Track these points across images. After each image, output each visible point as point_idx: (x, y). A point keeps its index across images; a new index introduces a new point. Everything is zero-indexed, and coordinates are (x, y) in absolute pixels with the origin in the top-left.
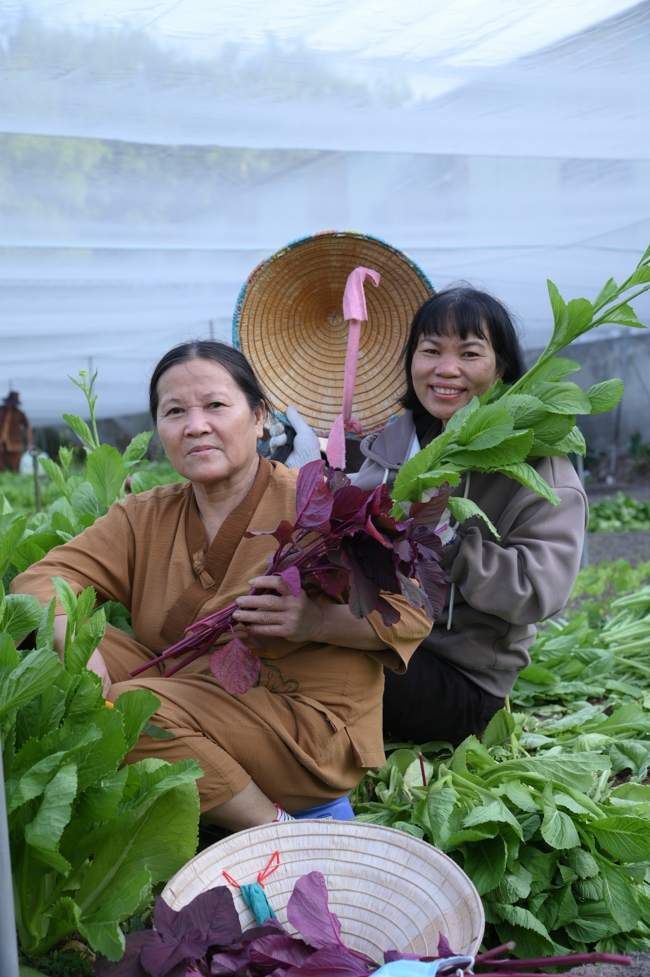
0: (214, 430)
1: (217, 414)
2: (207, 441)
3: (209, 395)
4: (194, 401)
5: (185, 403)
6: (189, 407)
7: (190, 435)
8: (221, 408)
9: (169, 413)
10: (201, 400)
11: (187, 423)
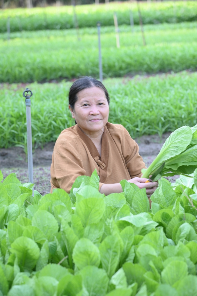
0: (101, 113)
1: (102, 107)
2: (98, 117)
3: (99, 101)
4: (93, 102)
5: (91, 102)
6: (92, 104)
7: (92, 115)
8: (102, 105)
9: (83, 106)
10: (97, 102)
11: (92, 110)
